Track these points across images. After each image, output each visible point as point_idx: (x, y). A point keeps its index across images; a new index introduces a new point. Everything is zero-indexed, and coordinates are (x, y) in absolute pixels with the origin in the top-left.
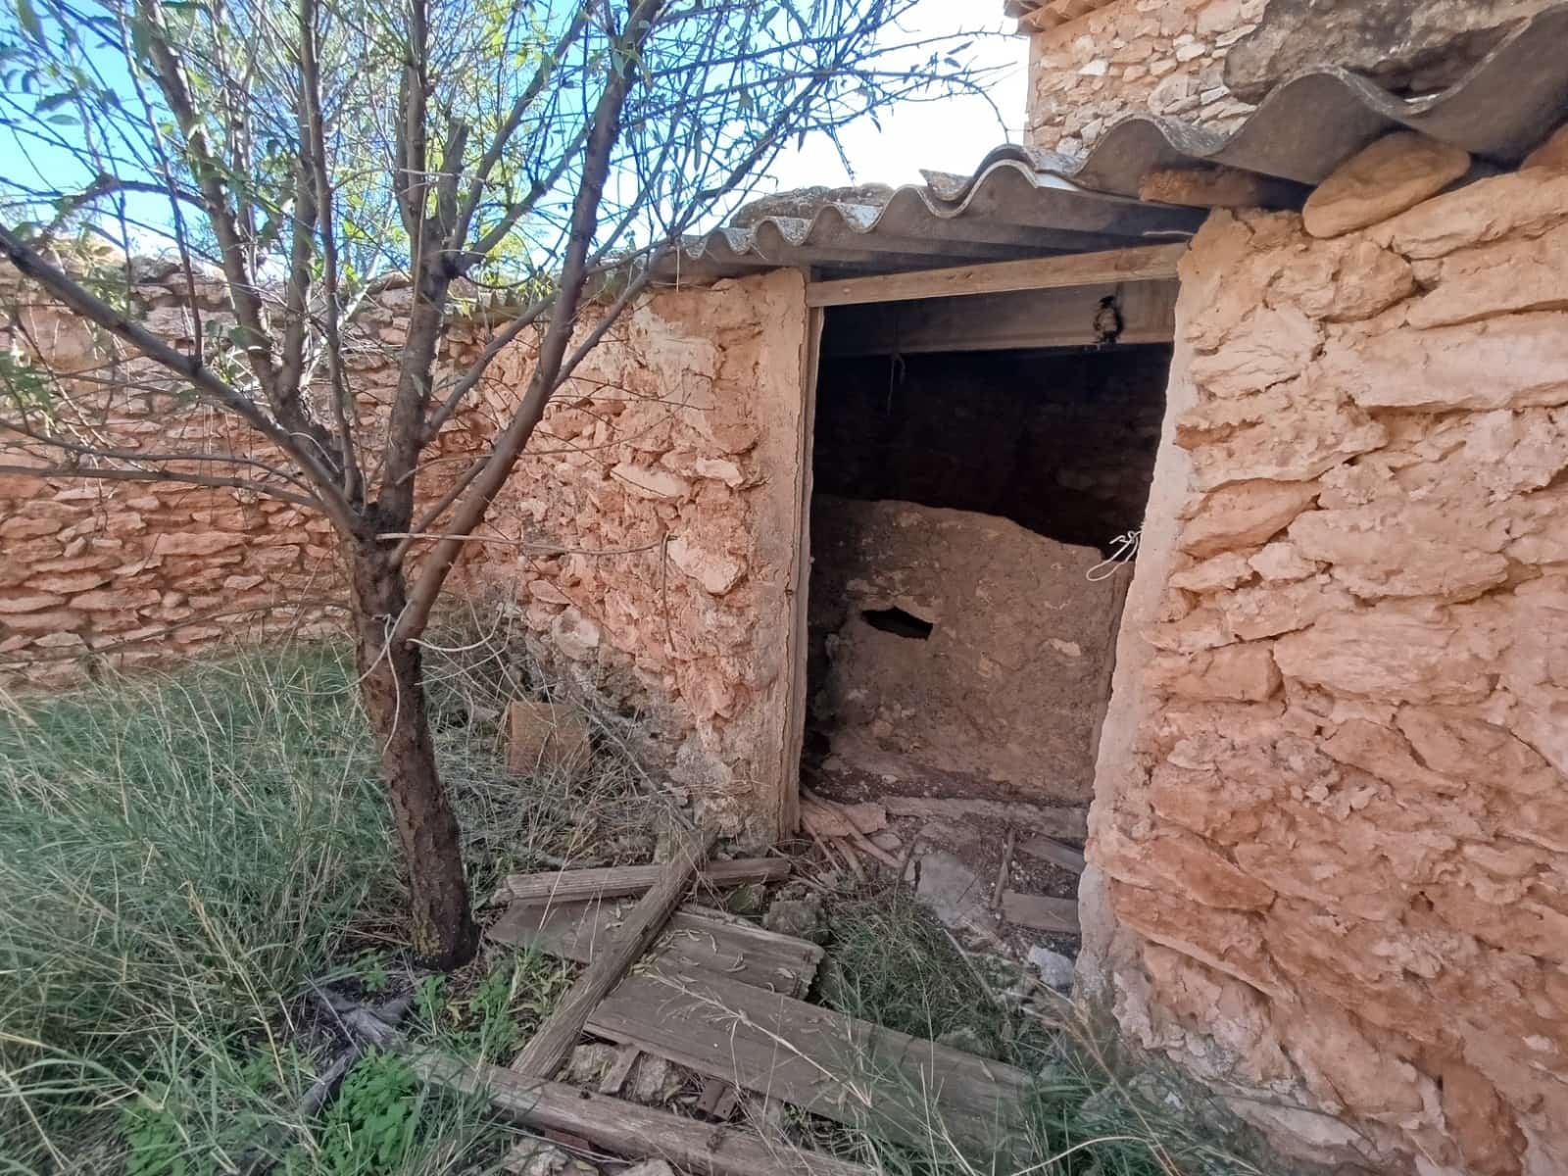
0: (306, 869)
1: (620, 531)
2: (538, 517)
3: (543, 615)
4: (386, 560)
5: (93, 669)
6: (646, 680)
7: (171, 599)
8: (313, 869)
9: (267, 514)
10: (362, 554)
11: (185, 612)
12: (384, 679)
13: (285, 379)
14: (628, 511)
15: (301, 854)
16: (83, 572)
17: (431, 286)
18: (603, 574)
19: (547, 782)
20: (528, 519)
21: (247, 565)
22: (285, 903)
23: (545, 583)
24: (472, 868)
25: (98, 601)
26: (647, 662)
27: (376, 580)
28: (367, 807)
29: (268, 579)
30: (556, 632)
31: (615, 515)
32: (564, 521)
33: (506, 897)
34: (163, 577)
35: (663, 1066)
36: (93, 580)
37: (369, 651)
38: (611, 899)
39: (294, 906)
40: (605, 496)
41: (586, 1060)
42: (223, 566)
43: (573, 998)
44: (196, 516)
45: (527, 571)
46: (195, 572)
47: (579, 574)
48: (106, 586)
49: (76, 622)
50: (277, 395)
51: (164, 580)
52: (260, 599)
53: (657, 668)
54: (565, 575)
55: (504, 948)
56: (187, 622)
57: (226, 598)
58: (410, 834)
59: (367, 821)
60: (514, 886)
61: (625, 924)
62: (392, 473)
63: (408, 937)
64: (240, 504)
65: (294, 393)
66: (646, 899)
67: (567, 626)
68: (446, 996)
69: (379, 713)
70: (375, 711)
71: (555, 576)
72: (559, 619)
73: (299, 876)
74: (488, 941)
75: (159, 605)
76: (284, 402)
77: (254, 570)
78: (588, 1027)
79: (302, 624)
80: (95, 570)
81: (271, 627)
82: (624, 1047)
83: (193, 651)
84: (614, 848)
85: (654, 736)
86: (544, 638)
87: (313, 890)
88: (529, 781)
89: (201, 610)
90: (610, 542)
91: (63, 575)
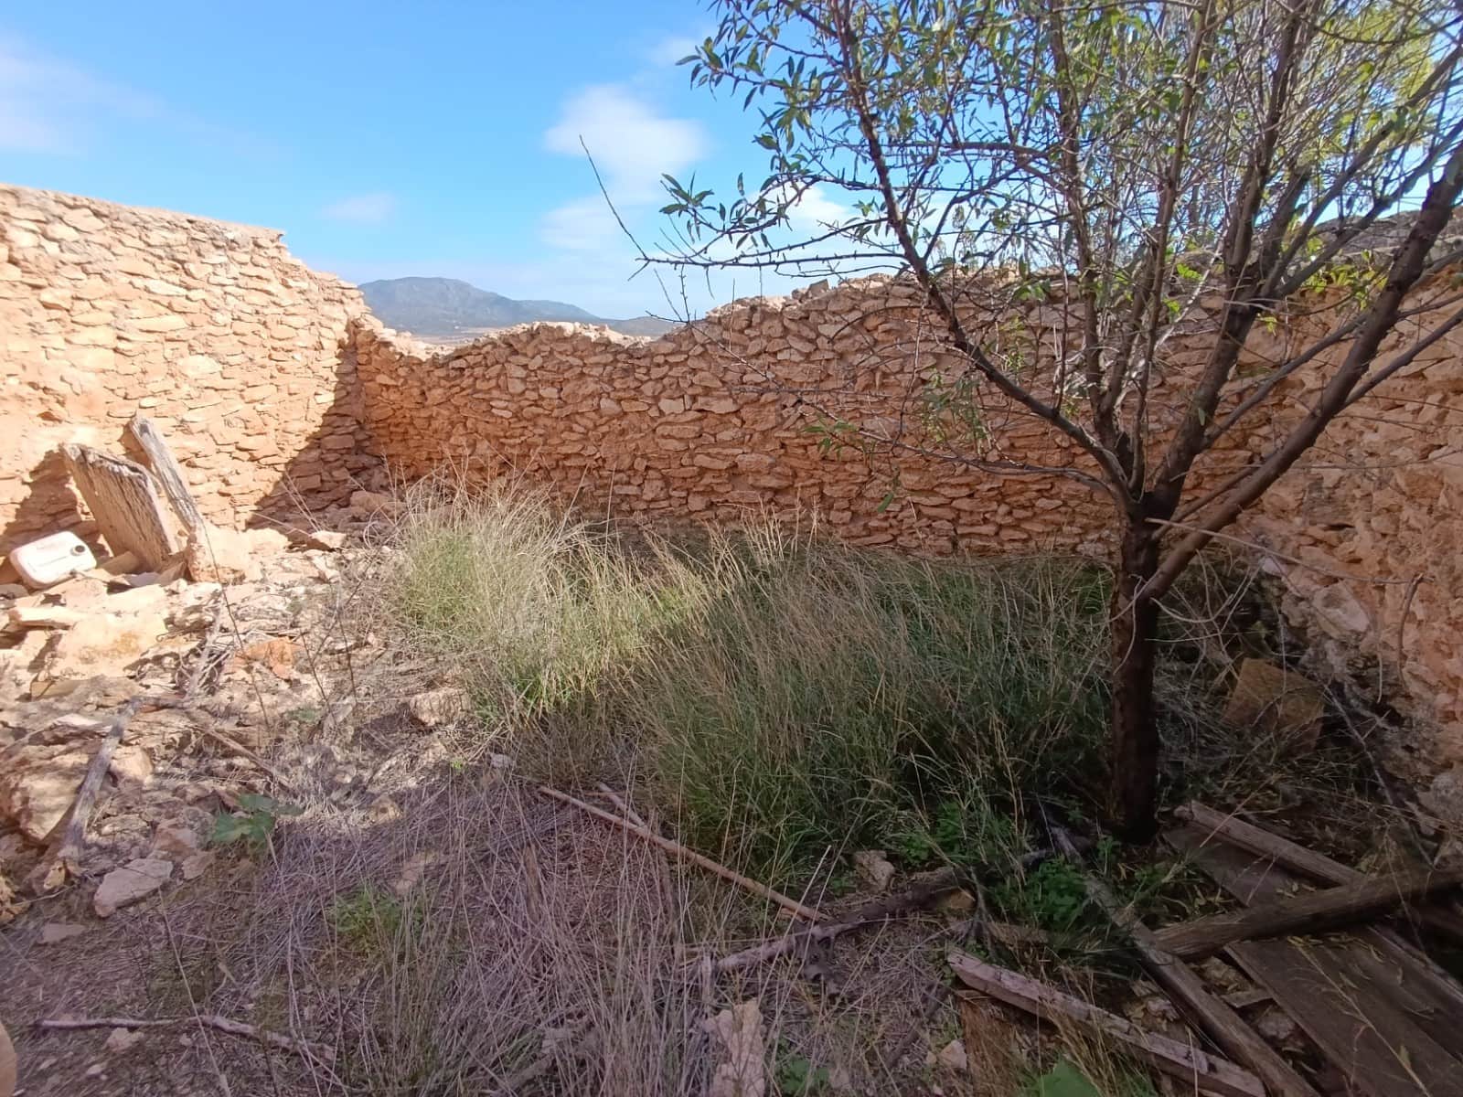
0: (1048, 724)
1: (1427, 519)
2: (1328, 483)
3: (1307, 583)
4: (1150, 536)
5: (955, 544)
6: (1414, 688)
7: (1003, 509)
8: (1053, 726)
9: (1075, 455)
10: (1131, 530)
11: (1009, 520)
12: (1127, 620)
13: (1107, 400)
14: (1443, 501)
15: (1048, 714)
16: (961, 485)
17: (1237, 324)
18: (1390, 560)
19: (1257, 743)
20: (1317, 483)
21: (1053, 492)
22: (1032, 739)
23: (1318, 552)
24: (1166, 780)
25: (964, 504)
26: (1422, 670)
27: (1139, 549)
28: (1097, 698)
29: (1065, 504)
30: (1318, 603)
31: (1426, 502)
32: (1358, 493)
33: (1186, 814)
34: (1001, 494)
35: (1290, 1026)
36: (965, 491)
37: (1121, 599)
38: (1288, 870)
39: (1037, 744)
40: (1413, 480)
41: (1216, 969)
42: (1039, 491)
43: (1221, 920)
44: (1029, 454)
45: (1302, 534)
46: (1021, 492)
47: (1360, 553)
48: (970, 496)
49: (952, 515)
50: (1099, 411)
51: (1001, 497)
52: (1057, 517)
53: (1433, 681)
54: (1346, 547)
55: (1174, 851)
56: (1009, 526)
57: (1035, 514)
58: (1121, 733)
59: (1093, 710)
60: (1194, 809)
61: (1295, 899)
62: (1168, 473)
63: (1103, 804)
64: (1059, 447)
65: (1110, 409)
66: (1330, 892)
67: (1331, 601)
68: (1119, 856)
69: (1118, 642)
70: (1115, 639)
71: (1332, 547)
72: (1324, 592)
73: (1043, 727)
74: (1162, 839)
75: (996, 512)
76: (1102, 416)
77: (1057, 496)
78: (1227, 949)
79: (1082, 542)
80: (968, 485)
81: (1060, 540)
82: (1258, 987)
83: (1008, 547)
84: (1317, 833)
85: (1409, 749)
86: (1303, 605)
87: (1049, 739)
88: (1240, 735)
89: (1018, 520)
90: (1410, 528)
91: (952, 486)
